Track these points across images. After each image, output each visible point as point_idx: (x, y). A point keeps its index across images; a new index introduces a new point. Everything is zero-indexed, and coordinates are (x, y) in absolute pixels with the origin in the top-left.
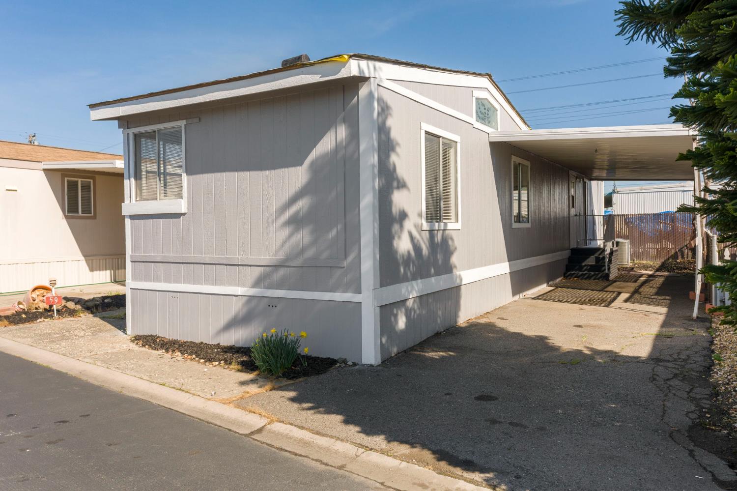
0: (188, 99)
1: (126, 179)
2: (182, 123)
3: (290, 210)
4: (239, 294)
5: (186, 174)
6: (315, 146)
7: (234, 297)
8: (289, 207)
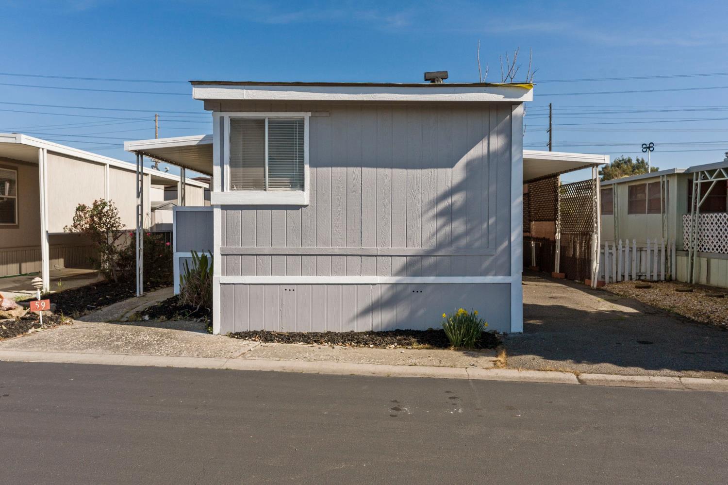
0: (347, 95)
1: (217, 165)
2: (307, 116)
3: (438, 206)
4: (379, 282)
5: (310, 167)
6: (467, 153)
7: (371, 286)
8: (437, 204)
